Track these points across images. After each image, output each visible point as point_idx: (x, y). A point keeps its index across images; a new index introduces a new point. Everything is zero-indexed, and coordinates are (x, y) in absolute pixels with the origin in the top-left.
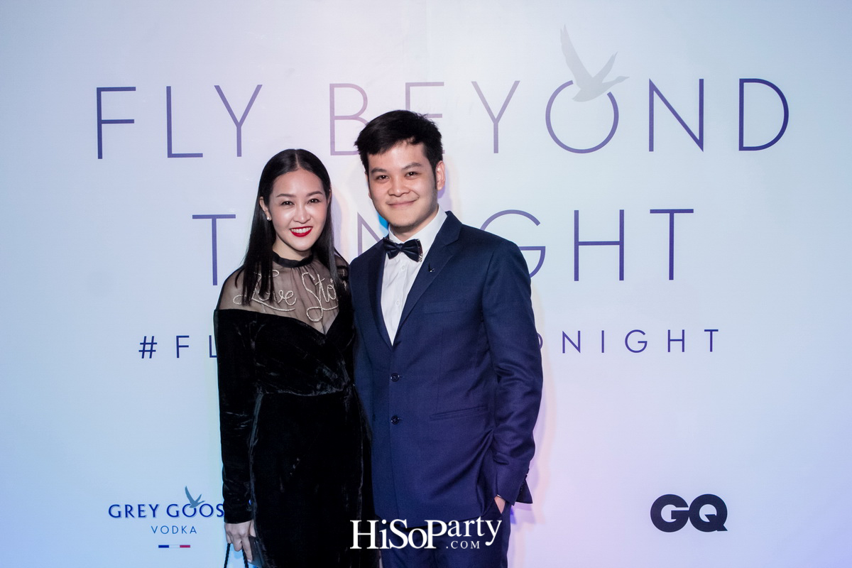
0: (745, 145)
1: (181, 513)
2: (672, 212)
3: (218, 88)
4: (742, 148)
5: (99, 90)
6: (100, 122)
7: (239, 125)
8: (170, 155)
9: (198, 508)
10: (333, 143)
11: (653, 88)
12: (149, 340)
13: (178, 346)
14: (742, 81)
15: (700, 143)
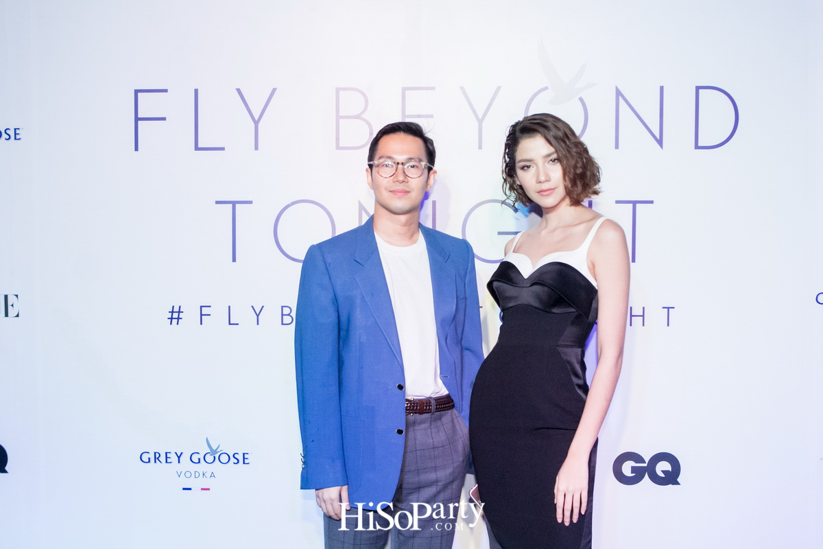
0: (700, 145)
1: (202, 460)
2: (634, 203)
3: (238, 90)
4: (697, 147)
5: (137, 92)
6: (137, 119)
7: (256, 123)
8: (197, 148)
9: (217, 456)
10: (338, 139)
11: (619, 93)
12: (176, 309)
13: (201, 315)
14: (698, 88)
15: (660, 142)
